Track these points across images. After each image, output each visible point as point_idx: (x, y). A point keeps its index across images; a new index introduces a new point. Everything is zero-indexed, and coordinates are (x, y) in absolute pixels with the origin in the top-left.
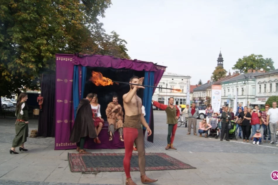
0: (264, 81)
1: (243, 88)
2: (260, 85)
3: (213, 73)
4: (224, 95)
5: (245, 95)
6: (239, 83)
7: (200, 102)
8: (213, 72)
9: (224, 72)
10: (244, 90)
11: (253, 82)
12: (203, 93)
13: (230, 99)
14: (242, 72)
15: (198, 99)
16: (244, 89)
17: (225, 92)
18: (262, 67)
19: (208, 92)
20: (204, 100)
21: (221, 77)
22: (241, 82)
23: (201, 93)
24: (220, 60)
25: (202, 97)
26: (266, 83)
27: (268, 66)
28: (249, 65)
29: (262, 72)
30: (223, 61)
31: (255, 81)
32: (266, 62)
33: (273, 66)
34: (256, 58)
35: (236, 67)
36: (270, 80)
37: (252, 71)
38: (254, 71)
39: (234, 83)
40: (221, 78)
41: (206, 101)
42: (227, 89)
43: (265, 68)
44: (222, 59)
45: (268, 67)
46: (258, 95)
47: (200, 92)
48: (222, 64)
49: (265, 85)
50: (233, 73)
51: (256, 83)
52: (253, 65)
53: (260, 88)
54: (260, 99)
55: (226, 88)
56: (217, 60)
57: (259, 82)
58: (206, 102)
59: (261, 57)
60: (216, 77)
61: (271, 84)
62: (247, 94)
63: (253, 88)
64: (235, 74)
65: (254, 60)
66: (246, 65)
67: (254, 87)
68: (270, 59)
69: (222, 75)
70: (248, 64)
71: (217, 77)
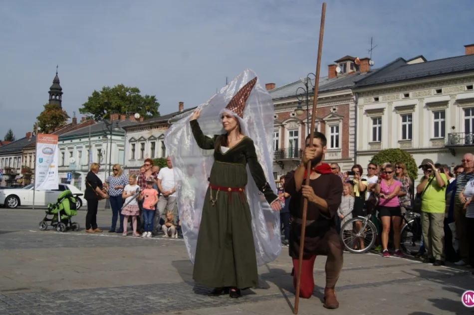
0: (140, 136)
1: (100, 150)
2: (134, 145)
3: (39, 118)
4: (61, 164)
5: (104, 164)
6: (92, 139)
7: (7, 177)
8: (39, 115)
9: (62, 116)
10: (103, 155)
11: (119, 138)
12: (15, 158)
13: (74, 171)
14: (99, 119)
15: (4, 172)
16: (101, 152)
17: (63, 158)
18: (138, 111)
19: (26, 157)
20: (19, 174)
21: (55, 127)
22: (97, 138)
23: (11, 158)
24: (56, 91)
25: (14, 169)
26: (145, 140)
27: (148, 111)
28: (114, 106)
29: (137, 119)
30: (62, 93)
31: (124, 136)
32: (145, 102)
33: (158, 111)
34: (128, 94)
35: (88, 108)
36: (152, 136)
37: (119, 118)
38: (123, 117)
39: (83, 140)
40: (56, 129)
41: (21, 175)
42: (67, 152)
43: (143, 114)
44: (61, 89)
45: (149, 114)
46: (129, 164)
47: (9, 157)
48: (60, 101)
49: (143, 144)
50: (81, 119)
51: (125, 141)
52: (122, 106)
53: (133, 150)
54: (132, 171)
55: (67, 149)
56: (49, 90)
57: (133, 138)
58: (22, 178)
59: (137, 93)
60: (45, 125)
61: (153, 144)
62: (108, 163)
63: (119, 150)
64: (84, 121)
65: (123, 98)
66: (108, 105)
67: (122, 148)
68: (153, 98)
69: (57, 124)
70: (111, 104)
71: (48, 126)
